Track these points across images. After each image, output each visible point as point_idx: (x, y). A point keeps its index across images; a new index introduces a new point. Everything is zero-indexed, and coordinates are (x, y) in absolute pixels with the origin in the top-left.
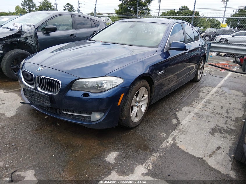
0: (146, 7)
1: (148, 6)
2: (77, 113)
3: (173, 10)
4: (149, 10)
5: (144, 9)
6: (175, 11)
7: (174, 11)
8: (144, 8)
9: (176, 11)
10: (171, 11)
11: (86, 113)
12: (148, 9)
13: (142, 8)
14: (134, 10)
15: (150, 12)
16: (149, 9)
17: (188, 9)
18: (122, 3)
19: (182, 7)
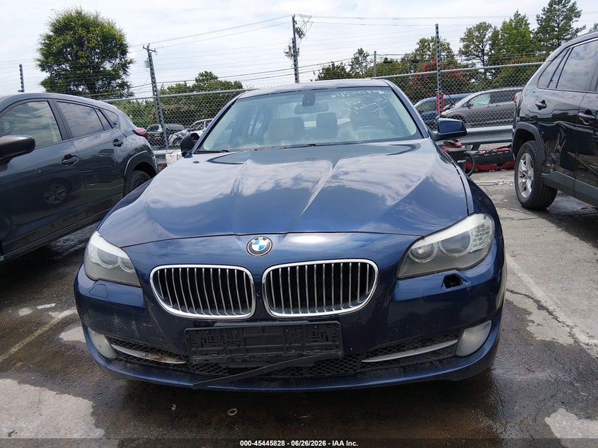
0: (119, 81)
1: (124, 77)
2: (415, 348)
3: (181, 83)
4: (129, 87)
5: (115, 85)
6: (188, 85)
7: (186, 85)
8: (114, 83)
9: (190, 84)
10: (179, 86)
11: (446, 337)
12: (123, 85)
13: (109, 83)
14: (87, 91)
15: (131, 90)
16: (128, 84)
17: (217, 78)
18: (49, 76)
19: (201, 75)
